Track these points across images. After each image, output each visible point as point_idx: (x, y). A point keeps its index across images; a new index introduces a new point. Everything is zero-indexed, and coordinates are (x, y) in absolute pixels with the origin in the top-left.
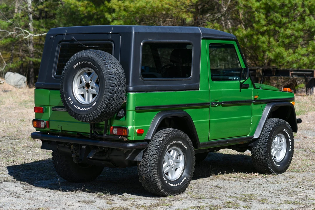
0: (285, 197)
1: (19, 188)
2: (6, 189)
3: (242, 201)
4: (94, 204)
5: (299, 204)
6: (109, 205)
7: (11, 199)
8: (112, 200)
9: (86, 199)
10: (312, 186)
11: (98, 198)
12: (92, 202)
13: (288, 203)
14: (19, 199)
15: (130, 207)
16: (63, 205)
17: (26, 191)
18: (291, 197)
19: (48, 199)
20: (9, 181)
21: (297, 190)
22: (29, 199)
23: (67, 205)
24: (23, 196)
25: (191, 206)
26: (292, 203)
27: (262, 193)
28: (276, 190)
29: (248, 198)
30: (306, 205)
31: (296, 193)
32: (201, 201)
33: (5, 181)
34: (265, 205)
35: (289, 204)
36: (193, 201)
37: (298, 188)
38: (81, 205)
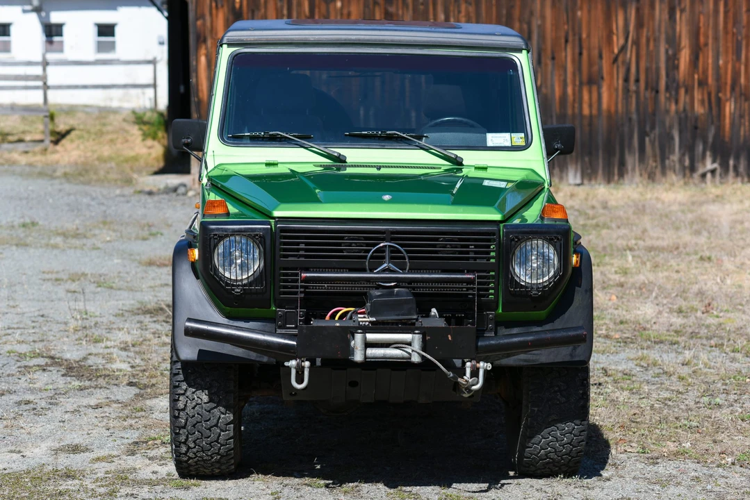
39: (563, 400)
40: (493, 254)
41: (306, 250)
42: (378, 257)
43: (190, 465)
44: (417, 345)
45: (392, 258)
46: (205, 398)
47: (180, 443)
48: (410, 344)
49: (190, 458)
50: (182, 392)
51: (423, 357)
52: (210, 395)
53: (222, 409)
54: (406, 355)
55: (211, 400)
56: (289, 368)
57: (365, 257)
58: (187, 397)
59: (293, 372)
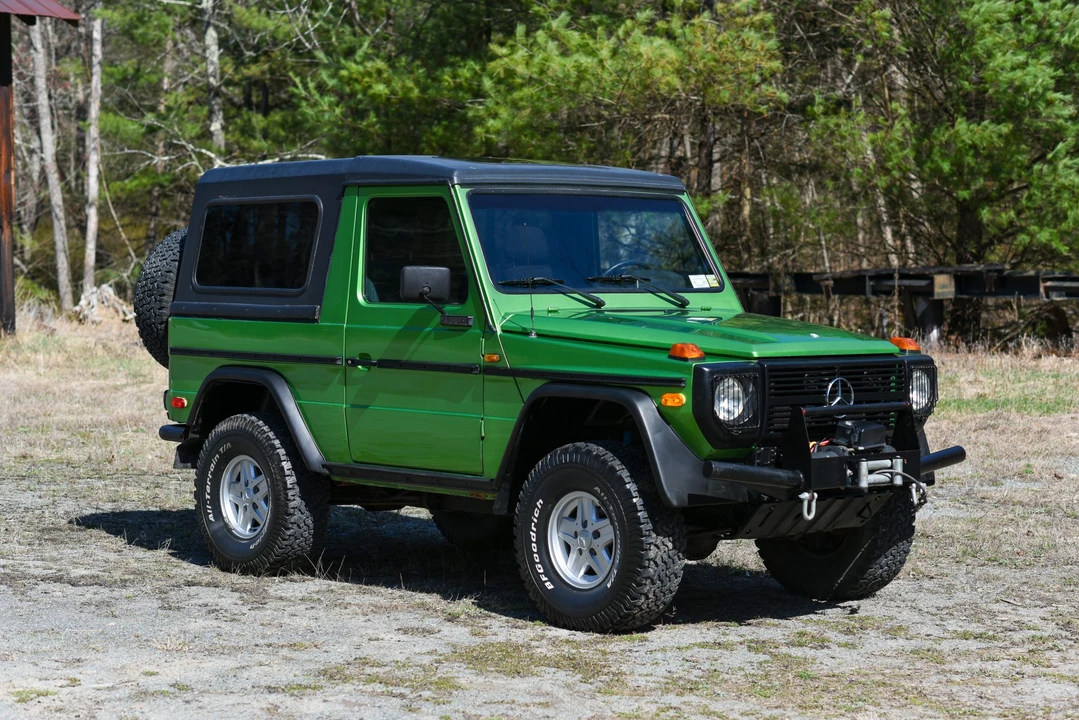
0: (961, 623)
1: (229, 601)
2: (193, 602)
3: (841, 632)
4: (438, 635)
5: (993, 638)
6: (478, 640)
7: (215, 623)
8: (486, 628)
9: (415, 624)
10: (1041, 599)
11: (448, 624)
12: (430, 632)
13: (965, 636)
14: (235, 624)
15: (533, 643)
16: (355, 639)
17: (249, 607)
18: (974, 625)
19: (313, 624)
20: (199, 584)
21: (996, 607)
22: (262, 625)
23: (366, 638)
24: (243, 618)
25: (699, 641)
26: (976, 638)
27: (898, 615)
28: (938, 608)
29: (857, 625)
30: (1013, 644)
31: (992, 614)
32: (727, 632)
33: (189, 584)
34: (901, 642)
35: (967, 639)
36: (704, 631)
37: (1002, 604)
38: (403, 638)
39: (904, 519)
40: (893, 384)
41: (776, 389)
42: (834, 393)
43: (634, 618)
44: (899, 469)
45: (843, 392)
46: (670, 545)
47: (641, 594)
48: (891, 468)
49: (642, 610)
50: (653, 541)
51: (904, 478)
52: (673, 542)
53: (681, 556)
54: (888, 479)
55: (674, 548)
56: (802, 501)
57: (825, 392)
58: (656, 546)
59: (806, 504)
